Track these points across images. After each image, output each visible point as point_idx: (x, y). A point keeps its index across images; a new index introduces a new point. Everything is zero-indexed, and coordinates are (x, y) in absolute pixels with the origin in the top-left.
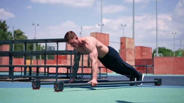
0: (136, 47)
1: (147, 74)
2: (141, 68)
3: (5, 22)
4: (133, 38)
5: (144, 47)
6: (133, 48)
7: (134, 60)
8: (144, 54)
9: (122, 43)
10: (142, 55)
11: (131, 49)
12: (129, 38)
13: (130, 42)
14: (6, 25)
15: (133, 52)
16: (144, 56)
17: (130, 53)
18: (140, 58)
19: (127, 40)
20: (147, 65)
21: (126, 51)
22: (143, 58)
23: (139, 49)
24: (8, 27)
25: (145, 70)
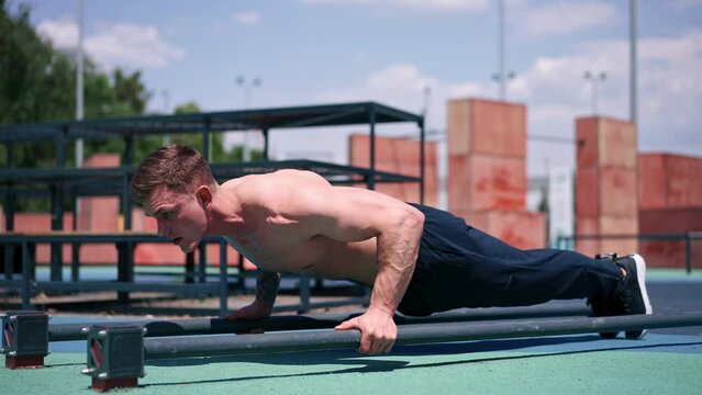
0: (644, 158)
1: (689, 271)
2: (667, 245)
3: (137, 75)
4: (633, 122)
5: (678, 158)
6: (631, 161)
7: (634, 212)
8: (676, 185)
9: (581, 144)
10: (669, 192)
11: (623, 168)
12: (611, 121)
13: (617, 138)
14: (141, 88)
15: (631, 178)
16: (678, 194)
17: (617, 183)
18: (659, 202)
19: (604, 130)
20: (692, 234)
21: (599, 175)
22: (672, 202)
23: (657, 163)
24: (149, 96)
25: (683, 256)
